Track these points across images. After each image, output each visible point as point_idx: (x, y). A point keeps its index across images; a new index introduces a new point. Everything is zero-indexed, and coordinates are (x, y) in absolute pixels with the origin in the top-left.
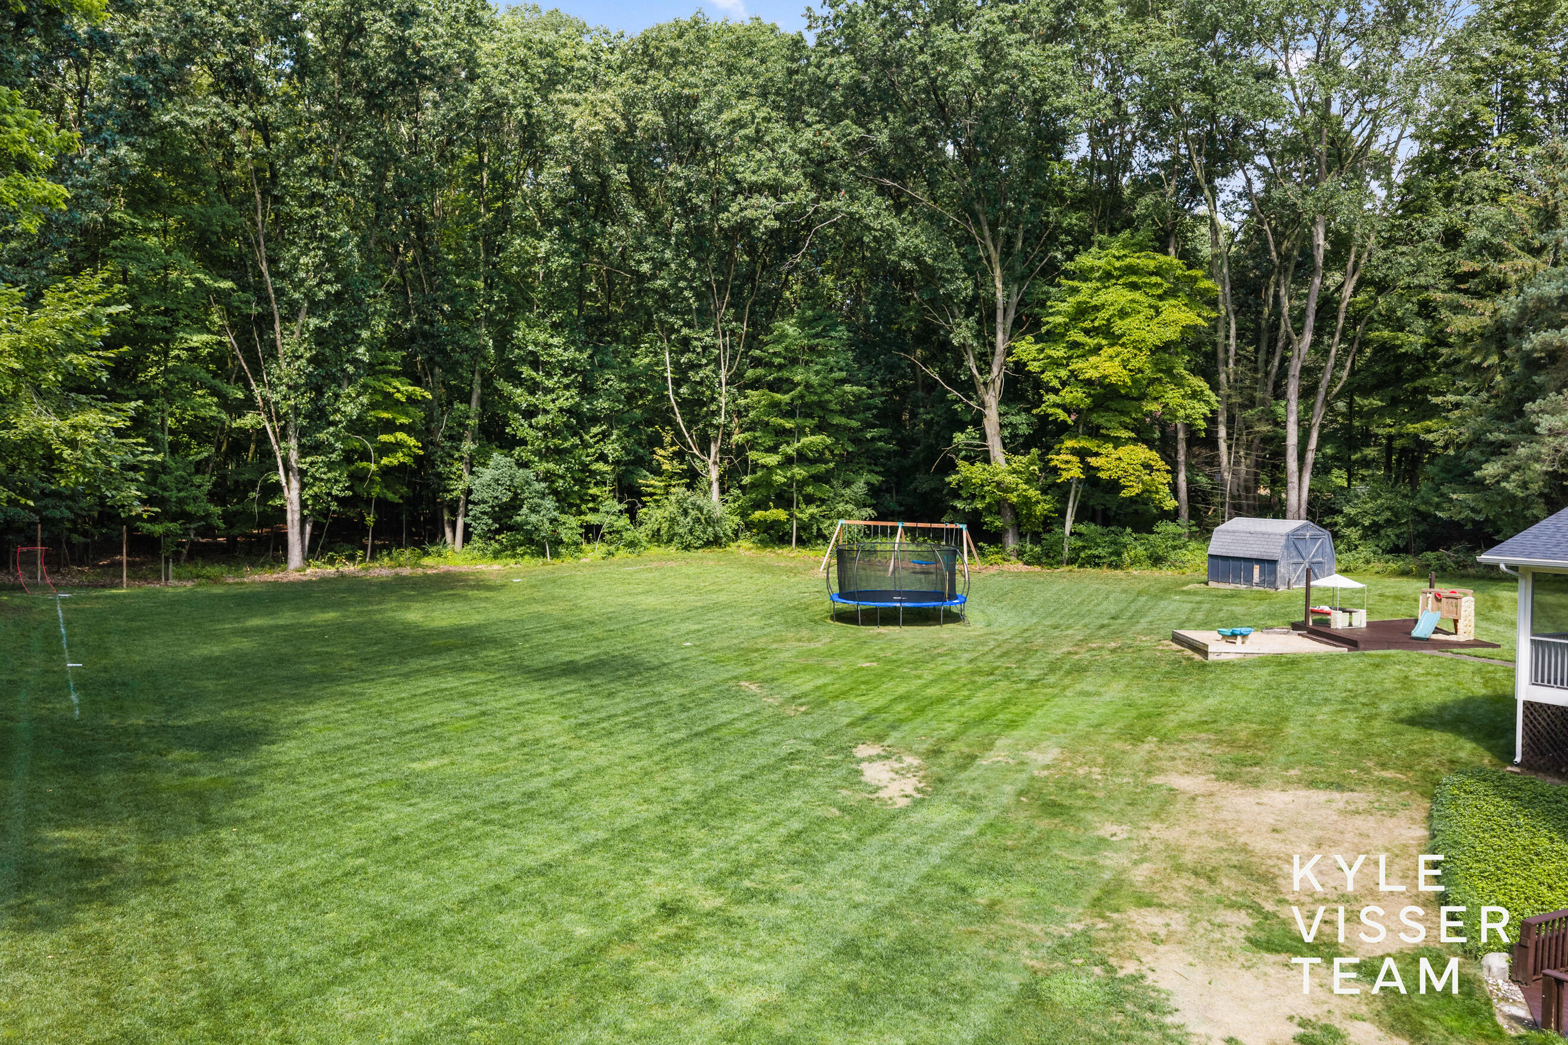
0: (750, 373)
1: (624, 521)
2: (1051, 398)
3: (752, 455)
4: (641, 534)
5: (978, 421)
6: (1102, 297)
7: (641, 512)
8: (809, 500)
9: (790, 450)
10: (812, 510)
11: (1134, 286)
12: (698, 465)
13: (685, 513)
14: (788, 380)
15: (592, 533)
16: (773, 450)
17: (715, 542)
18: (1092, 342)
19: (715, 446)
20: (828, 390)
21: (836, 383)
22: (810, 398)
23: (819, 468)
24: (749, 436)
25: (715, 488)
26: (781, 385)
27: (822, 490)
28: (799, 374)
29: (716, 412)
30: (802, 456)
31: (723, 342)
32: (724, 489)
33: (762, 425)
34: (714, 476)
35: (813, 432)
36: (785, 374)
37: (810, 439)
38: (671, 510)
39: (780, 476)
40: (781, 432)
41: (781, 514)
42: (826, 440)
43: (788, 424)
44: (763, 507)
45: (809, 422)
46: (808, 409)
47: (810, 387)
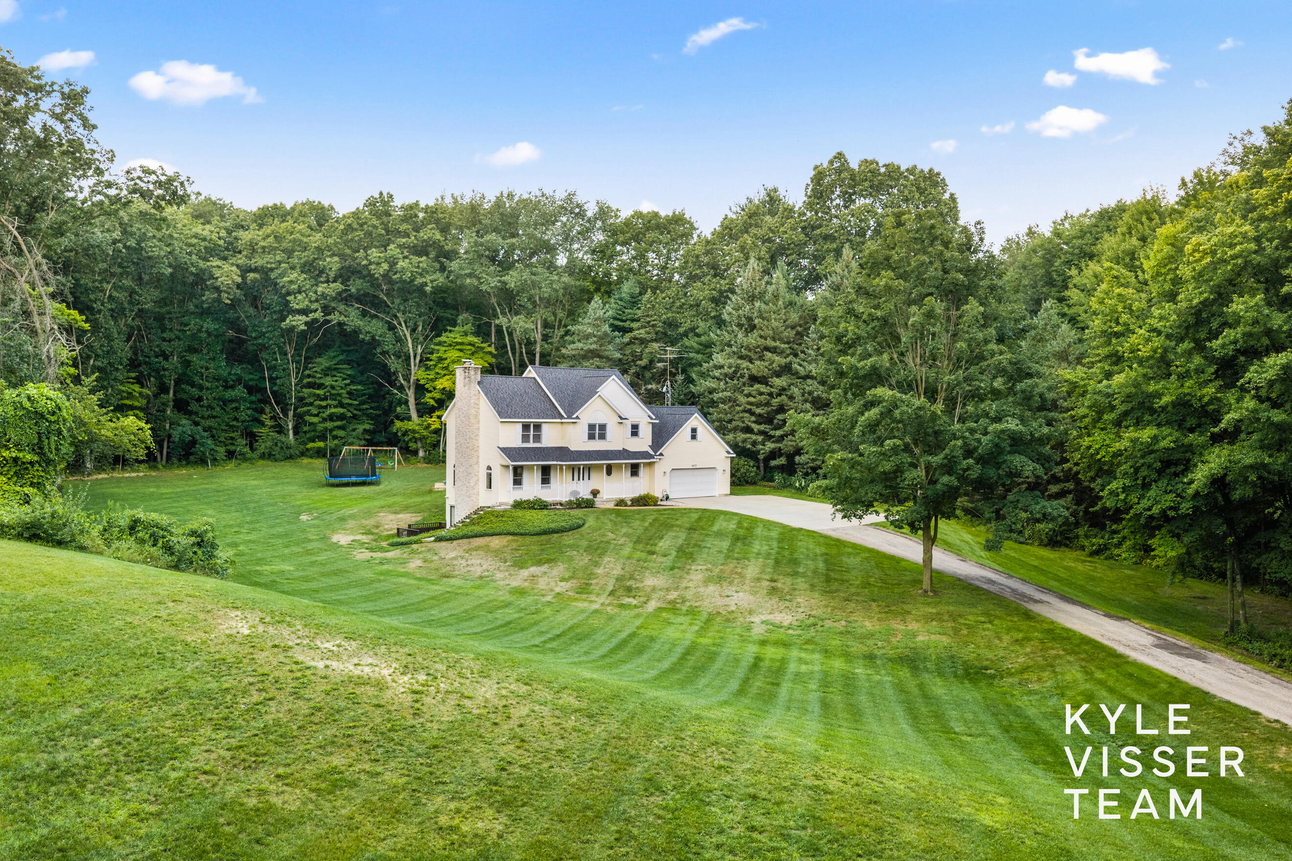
0: (306, 381)
1: (247, 449)
2: (428, 395)
3: (307, 418)
4: (255, 455)
5: (406, 402)
6: (449, 355)
7: (256, 445)
8: (335, 437)
9: (324, 415)
10: (336, 442)
11: (461, 350)
12: (282, 423)
13: (276, 445)
14: (323, 384)
15: (231, 455)
16: (317, 415)
17: (291, 457)
18: (443, 372)
19: (291, 413)
20: (342, 388)
21: (346, 385)
22: (333, 392)
23: (339, 423)
24: (305, 409)
25: (291, 432)
26: (320, 386)
27: (341, 433)
28: (328, 381)
29: (290, 398)
30: (331, 418)
31: (292, 367)
32: (296, 433)
33: (311, 404)
34: (290, 427)
35: (335, 407)
36: (322, 381)
37: (333, 410)
38: (269, 444)
39: (320, 427)
40: (320, 407)
41: (321, 444)
42: (341, 410)
43: (324, 403)
44: (314, 441)
45: (334, 402)
46: (333, 397)
47: (333, 387)
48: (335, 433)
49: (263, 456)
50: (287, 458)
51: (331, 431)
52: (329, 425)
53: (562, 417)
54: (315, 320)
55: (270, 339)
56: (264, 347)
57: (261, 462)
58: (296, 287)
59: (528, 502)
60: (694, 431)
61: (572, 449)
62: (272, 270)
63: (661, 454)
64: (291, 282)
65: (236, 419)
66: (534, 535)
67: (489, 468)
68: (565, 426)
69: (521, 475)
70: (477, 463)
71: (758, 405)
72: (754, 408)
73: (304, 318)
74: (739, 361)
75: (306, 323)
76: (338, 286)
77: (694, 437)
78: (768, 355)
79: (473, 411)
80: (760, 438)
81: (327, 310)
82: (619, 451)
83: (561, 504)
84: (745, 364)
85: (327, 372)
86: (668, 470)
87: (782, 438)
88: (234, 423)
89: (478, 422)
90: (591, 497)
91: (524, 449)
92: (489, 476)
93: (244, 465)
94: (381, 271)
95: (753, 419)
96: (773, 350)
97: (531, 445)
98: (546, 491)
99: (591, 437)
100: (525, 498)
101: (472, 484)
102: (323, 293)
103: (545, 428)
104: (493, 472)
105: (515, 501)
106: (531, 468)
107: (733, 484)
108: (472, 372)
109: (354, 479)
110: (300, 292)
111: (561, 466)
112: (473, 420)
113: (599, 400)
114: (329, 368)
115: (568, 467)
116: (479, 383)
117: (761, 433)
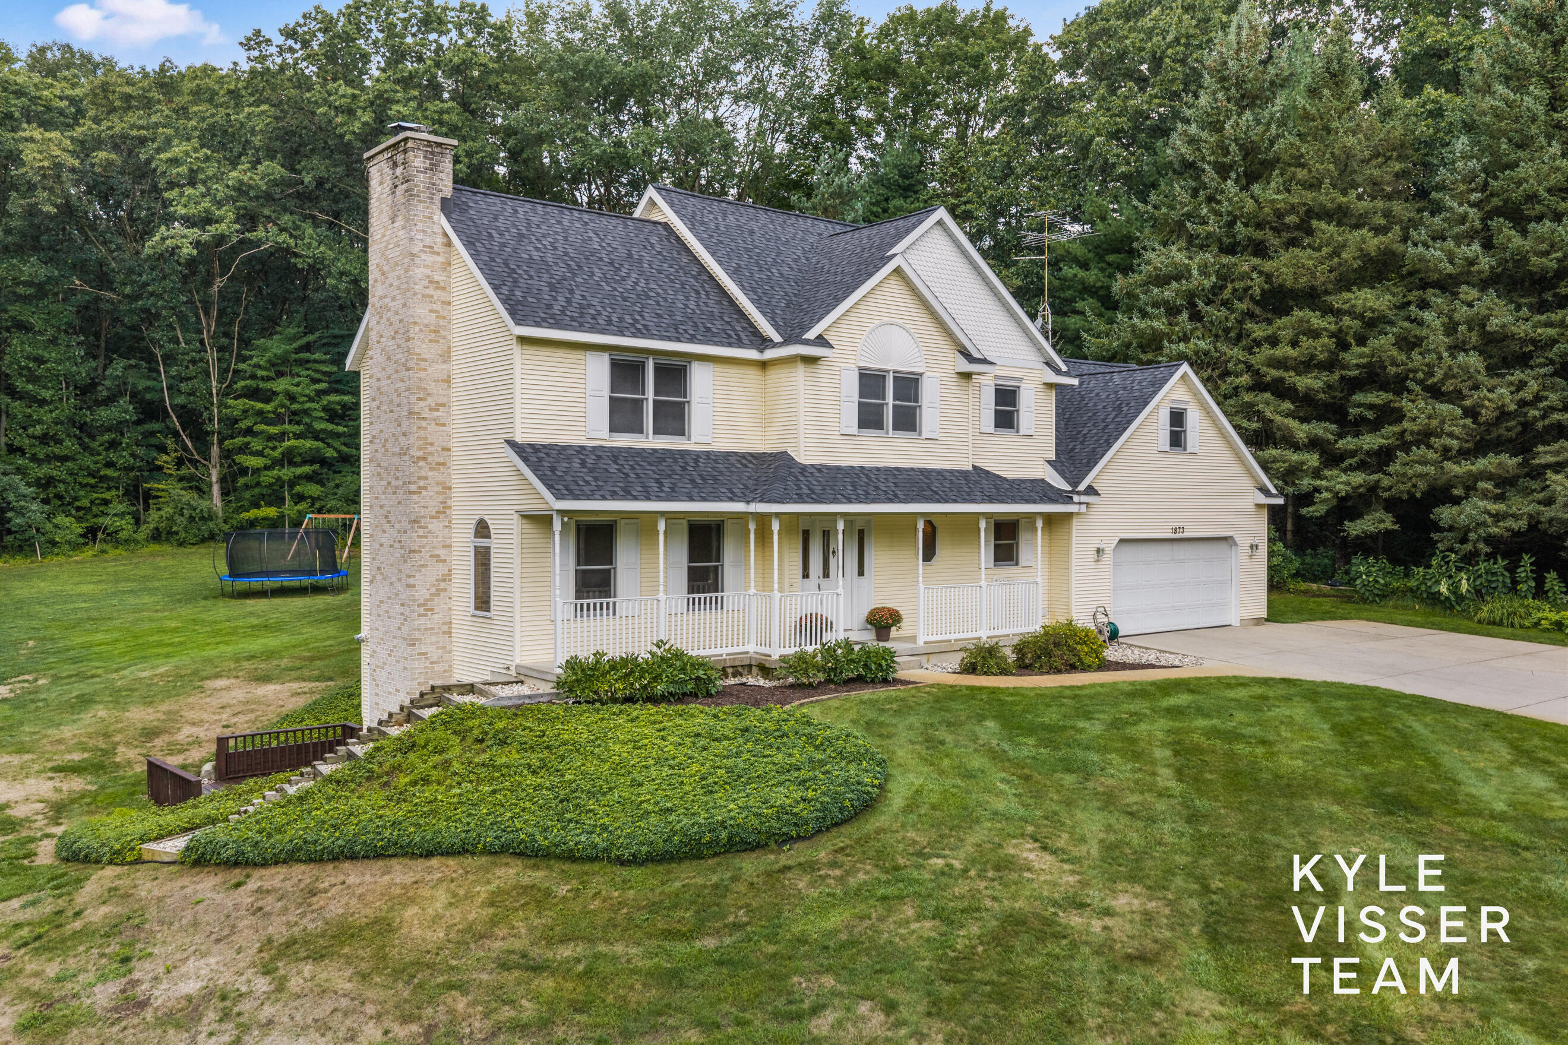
0: (239, 385)
1: (128, 523)
3: (243, 459)
4: (140, 534)
7: (146, 513)
8: (299, 497)
9: (276, 454)
10: (301, 507)
12: (198, 471)
13: (181, 513)
14: (273, 391)
15: (91, 534)
16: (261, 454)
17: (212, 539)
19: (215, 450)
20: (311, 400)
21: (320, 393)
22: (295, 407)
23: (306, 469)
24: (239, 441)
25: (216, 489)
26: (268, 397)
27: (312, 489)
28: (282, 385)
29: (211, 420)
30: (289, 458)
31: (212, 355)
32: (225, 493)
33: (249, 431)
34: (214, 479)
35: (298, 436)
36: (269, 385)
37: (292, 442)
38: (168, 510)
39: (267, 477)
40: (270, 438)
41: (271, 512)
42: (308, 444)
43: (273, 430)
44: (258, 506)
45: (296, 429)
46: (295, 417)
47: (292, 398)
48: (298, 489)
49: (156, 536)
50: (203, 540)
51: (292, 484)
52: (287, 473)
53: (762, 342)
54: (221, 239)
55: (159, 296)
56: (150, 317)
57: (155, 547)
58: (183, 170)
59: (627, 666)
60: (1177, 418)
61: (804, 458)
62: (142, 141)
63: (1091, 491)
64: (174, 162)
65: (110, 465)
66: (635, 861)
67: (482, 529)
68: (776, 375)
69: (608, 557)
70: (444, 510)
71: (1307, 365)
72: (1291, 377)
73: (195, 233)
74: (1225, 260)
75: (197, 244)
76: (273, 168)
77: (1177, 440)
78: (1326, 228)
79: (422, 312)
80: (1313, 460)
81: (249, 220)
82: (963, 473)
83: (765, 670)
84: (1245, 264)
85: (279, 367)
86: (1110, 544)
87: (1383, 457)
88: (109, 472)
89: (446, 357)
90: (868, 637)
91: (616, 454)
92: (483, 560)
93: (113, 553)
94: (356, 126)
95: (1287, 405)
96: (1340, 215)
97: (648, 441)
98: (705, 618)
99: (870, 419)
100: (615, 651)
101: (422, 593)
102: (241, 182)
103: (700, 378)
104: (495, 544)
105: (572, 664)
106: (644, 525)
107: (1274, 585)
108: (418, 161)
109: (287, 581)
110: (192, 183)
111: (763, 519)
112: (423, 348)
113: (895, 287)
114: (284, 360)
115: (790, 522)
116: (447, 207)
117: (1314, 444)
